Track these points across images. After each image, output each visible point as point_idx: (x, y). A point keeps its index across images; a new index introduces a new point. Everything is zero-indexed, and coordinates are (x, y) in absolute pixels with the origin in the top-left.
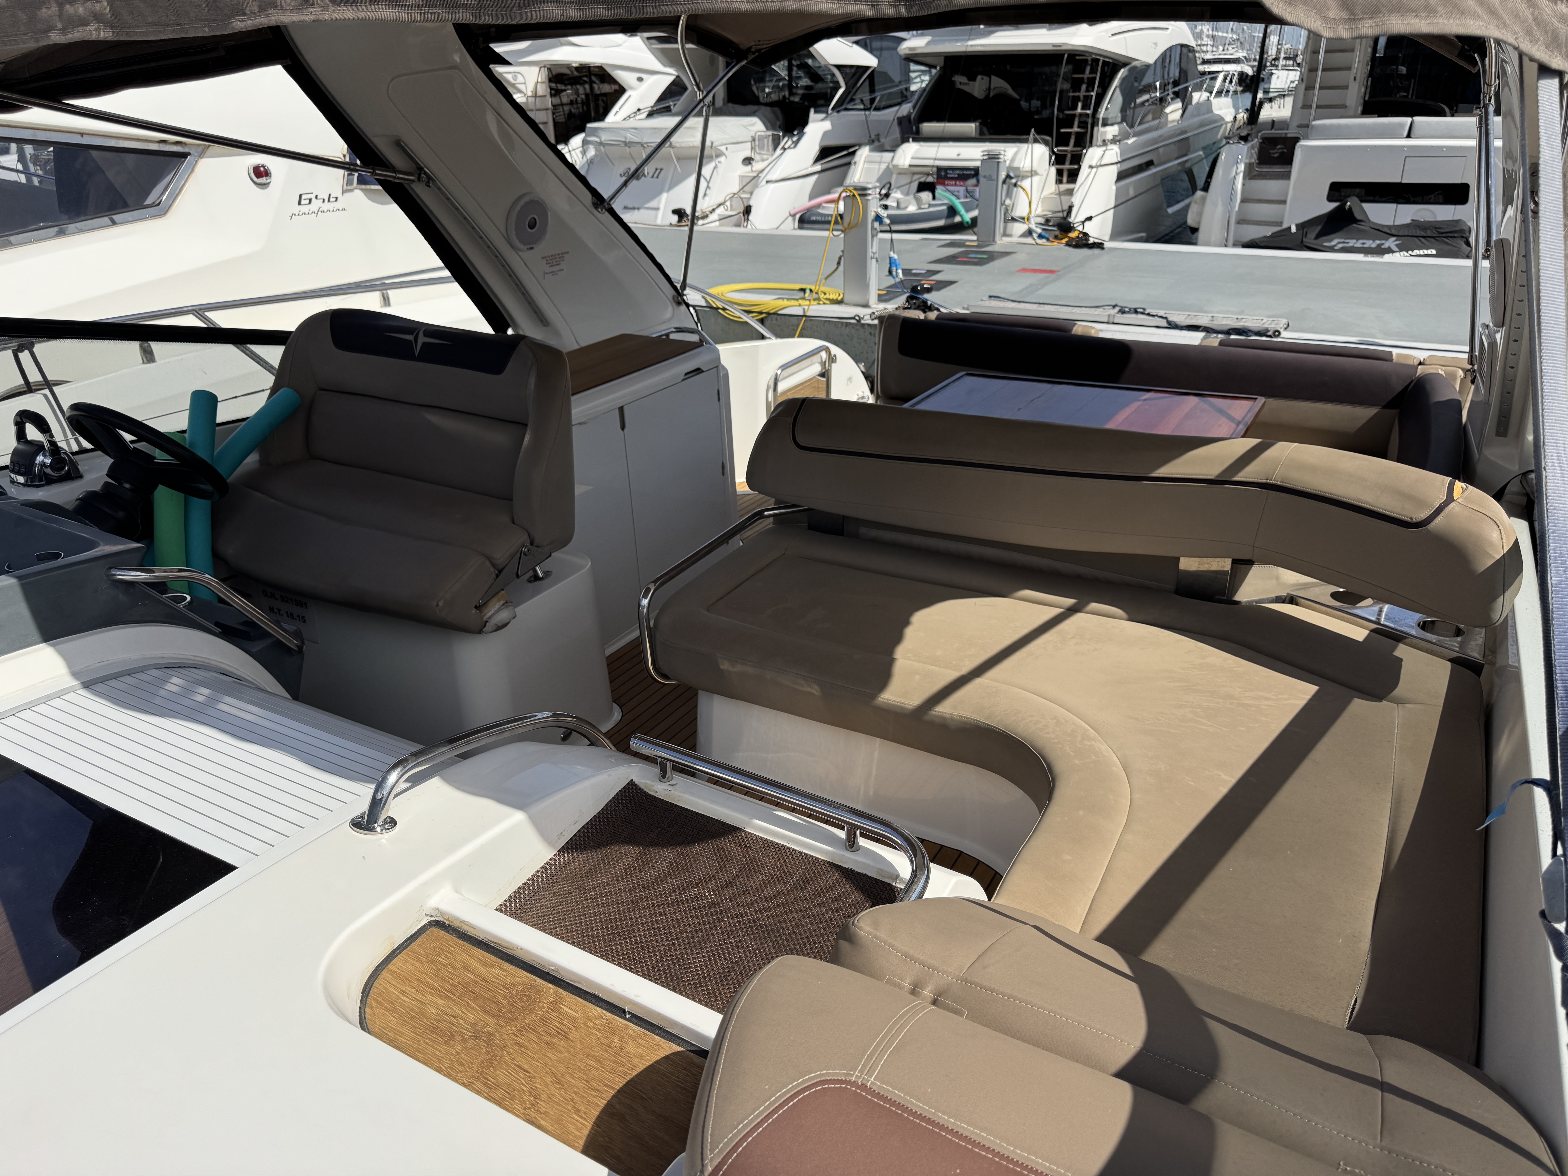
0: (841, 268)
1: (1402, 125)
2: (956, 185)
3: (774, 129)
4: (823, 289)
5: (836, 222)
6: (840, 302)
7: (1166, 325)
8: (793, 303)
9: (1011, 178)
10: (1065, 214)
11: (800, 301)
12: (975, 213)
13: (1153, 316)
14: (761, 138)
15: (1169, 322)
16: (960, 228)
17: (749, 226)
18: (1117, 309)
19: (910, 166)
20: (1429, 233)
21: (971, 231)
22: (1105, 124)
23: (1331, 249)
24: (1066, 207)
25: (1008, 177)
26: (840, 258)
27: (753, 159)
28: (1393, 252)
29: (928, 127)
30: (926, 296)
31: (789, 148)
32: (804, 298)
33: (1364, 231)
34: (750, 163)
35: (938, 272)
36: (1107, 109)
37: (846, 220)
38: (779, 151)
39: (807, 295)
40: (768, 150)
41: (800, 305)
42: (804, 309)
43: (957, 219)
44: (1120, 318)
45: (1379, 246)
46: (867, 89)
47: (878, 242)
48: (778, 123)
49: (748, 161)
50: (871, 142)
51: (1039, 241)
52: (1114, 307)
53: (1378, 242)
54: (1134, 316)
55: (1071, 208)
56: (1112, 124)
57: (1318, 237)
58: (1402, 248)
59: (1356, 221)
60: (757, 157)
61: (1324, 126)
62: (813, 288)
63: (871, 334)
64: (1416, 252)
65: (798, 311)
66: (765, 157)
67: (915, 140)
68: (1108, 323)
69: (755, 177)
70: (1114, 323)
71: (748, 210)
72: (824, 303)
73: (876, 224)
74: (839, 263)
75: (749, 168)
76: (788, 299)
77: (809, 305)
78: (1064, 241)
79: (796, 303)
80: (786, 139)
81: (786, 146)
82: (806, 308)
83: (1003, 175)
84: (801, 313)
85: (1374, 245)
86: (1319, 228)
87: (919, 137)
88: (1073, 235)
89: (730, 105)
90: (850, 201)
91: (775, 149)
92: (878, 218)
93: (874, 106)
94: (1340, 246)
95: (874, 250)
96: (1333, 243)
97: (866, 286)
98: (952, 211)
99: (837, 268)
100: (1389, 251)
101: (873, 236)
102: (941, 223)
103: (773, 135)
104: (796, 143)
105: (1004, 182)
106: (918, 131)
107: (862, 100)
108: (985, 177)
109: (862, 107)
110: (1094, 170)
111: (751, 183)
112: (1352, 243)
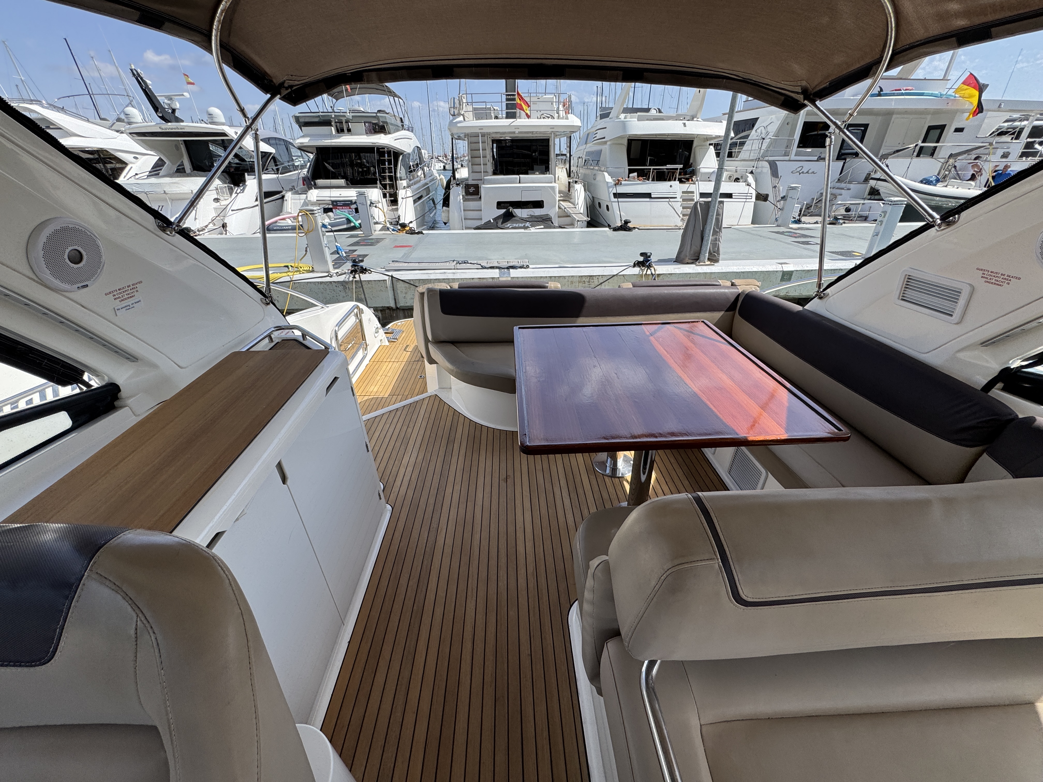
0: (308, 252)
1: (516, 178)
2: (343, 209)
3: (226, 183)
4: (300, 265)
5: (299, 229)
6: (313, 271)
7: (481, 267)
8: (284, 274)
9: (373, 204)
10: (397, 220)
11: (288, 273)
12: (360, 221)
13: (473, 264)
14: (221, 188)
15: (482, 266)
16: (354, 228)
17: (228, 234)
18: (455, 262)
19: (317, 200)
20: (539, 220)
21: (359, 230)
22: (401, 180)
23: (508, 228)
24: (397, 217)
25: (371, 203)
26: (306, 248)
27: (220, 199)
28: (530, 228)
29: (320, 182)
30: (361, 264)
31: (240, 193)
32: (289, 272)
33: (517, 220)
34: (218, 202)
35: (356, 250)
36: (400, 173)
37: (306, 227)
38: (234, 195)
39: (290, 269)
40: (227, 194)
41: (288, 276)
42: (290, 277)
43: (352, 224)
44: (459, 266)
45: (525, 225)
46: (273, 164)
47: (326, 239)
48: (228, 181)
49: (216, 200)
50: (291, 190)
51: (393, 232)
52: (454, 261)
53: (524, 224)
54: (465, 264)
55: (399, 216)
56: (404, 180)
57: (502, 223)
58: (533, 226)
59: (514, 216)
60: (222, 198)
61: (489, 179)
62: (293, 265)
63: (336, 286)
64: (537, 227)
65: (288, 279)
66: (226, 198)
67: (315, 188)
68: (454, 269)
69: (225, 208)
70: (457, 269)
71: (224, 226)
72: (303, 273)
73: (324, 229)
74: (306, 251)
75: (218, 204)
76: (280, 273)
77: (293, 275)
78: (404, 232)
79: (285, 274)
80: (237, 188)
81: (238, 192)
82: (292, 276)
83: (369, 203)
84: (290, 280)
85: (522, 226)
86: (502, 220)
87: (316, 187)
88: (407, 229)
89: (195, 172)
90: (305, 217)
91: (231, 194)
92: (324, 226)
93: (280, 172)
94: (511, 227)
95: (325, 243)
96: (508, 225)
97: (326, 262)
98: (349, 221)
99: (306, 254)
100: (528, 227)
101: (323, 235)
102: (345, 227)
103: (228, 186)
104: (243, 191)
105: (370, 206)
106: (315, 184)
107: (273, 169)
108: (360, 203)
109: (273, 172)
110: (405, 200)
111: (222, 212)
112: (515, 225)
